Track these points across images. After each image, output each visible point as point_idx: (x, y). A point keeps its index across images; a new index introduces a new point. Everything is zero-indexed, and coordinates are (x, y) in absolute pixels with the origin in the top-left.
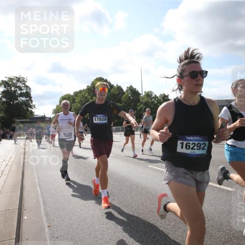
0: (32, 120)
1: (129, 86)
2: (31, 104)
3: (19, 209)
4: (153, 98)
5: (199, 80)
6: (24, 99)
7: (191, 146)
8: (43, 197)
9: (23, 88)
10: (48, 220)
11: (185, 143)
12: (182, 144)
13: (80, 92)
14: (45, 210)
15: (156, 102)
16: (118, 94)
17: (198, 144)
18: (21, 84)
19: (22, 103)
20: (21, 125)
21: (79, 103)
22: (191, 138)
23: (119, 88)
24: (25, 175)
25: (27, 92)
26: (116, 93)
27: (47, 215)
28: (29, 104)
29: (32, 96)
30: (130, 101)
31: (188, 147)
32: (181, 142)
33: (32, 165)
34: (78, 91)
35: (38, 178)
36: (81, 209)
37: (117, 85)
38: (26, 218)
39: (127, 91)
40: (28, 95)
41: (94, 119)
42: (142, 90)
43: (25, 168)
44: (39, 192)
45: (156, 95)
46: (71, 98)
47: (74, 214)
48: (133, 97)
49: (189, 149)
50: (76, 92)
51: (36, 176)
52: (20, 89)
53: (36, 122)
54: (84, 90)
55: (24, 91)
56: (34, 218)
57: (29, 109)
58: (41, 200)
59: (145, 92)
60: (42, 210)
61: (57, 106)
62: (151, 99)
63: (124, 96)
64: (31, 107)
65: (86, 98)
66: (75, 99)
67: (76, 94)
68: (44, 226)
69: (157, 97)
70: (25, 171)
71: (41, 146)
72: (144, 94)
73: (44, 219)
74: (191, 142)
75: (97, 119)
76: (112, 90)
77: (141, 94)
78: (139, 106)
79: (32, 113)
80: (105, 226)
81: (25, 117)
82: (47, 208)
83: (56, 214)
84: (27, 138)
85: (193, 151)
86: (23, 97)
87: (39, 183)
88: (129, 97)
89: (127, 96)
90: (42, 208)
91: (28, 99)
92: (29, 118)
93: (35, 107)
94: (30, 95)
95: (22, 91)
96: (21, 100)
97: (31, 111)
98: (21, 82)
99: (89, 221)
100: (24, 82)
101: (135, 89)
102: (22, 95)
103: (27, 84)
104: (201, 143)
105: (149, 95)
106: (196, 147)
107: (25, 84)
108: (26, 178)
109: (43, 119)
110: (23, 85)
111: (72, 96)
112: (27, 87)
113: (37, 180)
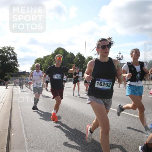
0: (17, 74)
1: (78, 53)
2: (17, 64)
5: (106, 50)
6: (12, 60)
7: (103, 84)
8: (24, 122)
9: (12, 54)
10: (27, 136)
11: (99, 82)
12: (98, 83)
13: (48, 56)
14: (25, 130)
16: (71, 58)
17: (106, 83)
18: (10, 52)
19: (11, 63)
21: (47, 63)
22: (103, 80)
23: (72, 54)
24: (13, 108)
25: (14, 56)
26: (70, 57)
27: (26, 133)
28: (15, 64)
29: (17, 59)
30: (79, 62)
31: (101, 85)
32: (98, 81)
34: (46, 56)
35: (21, 110)
36: (47, 130)
37: (71, 53)
38: (13, 135)
39: (77, 56)
41: (54, 77)
43: (13, 104)
44: (22, 119)
46: (42, 60)
48: (80, 60)
49: (101, 86)
50: (45, 56)
51: (19, 109)
52: (10, 54)
53: (20, 75)
54: (50, 56)
55: (13, 56)
56: (18, 135)
57: (16, 67)
58: (23, 124)
59: (88, 57)
60: (23, 130)
61: (33, 65)
63: (75, 59)
64: (17, 66)
65: (51, 60)
66: (44, 61)
67: (45, 58)
68: (25, 140)
70: (13, 106)
71: (23, 90)
73: (25, 135)
74: (103, 82)
76: (68, 56)
77: (85, 58)
78: (84, 65)
79: (17, 69)
80: (62, 140)
81: (13, 72)
82: (26, 128)
83: (32, 132)
85: (103, 87)
86: (11, 60)
87: (21, 113)
89: (77, 59)
90: (23, 128)
91: (15, 60)
92: (15, 73)
93: (19, 66)
94: (16, 58)
95: (11, 56)
97: (17, 68)
98: (10, 50)
101: (82, 55)
102: (11, 58)
103: (14, 51)
104: (108, 83)
105: (90, 58)
106: (105, 85)
107: (13, 51)
109: (24, 73)
110: (12, 52)
111: (43, 59)
112: (14, 53)
113: (20, 111)
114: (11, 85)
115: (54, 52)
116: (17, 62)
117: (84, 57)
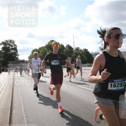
1: (67, 45)
2: (17, 54)
3: (11, 107)
4: (80, 51)
6: (13, 51)
8: (23, 101)
9: (13, 46)
10: (26, 113)
13: (42, 47)
14: (24, 108)
15: (81, 53)
16: (62, 49)
18: (12, 44)
19: (12, 53)
20: (12, 65)
21: (41, 53)
23: (62, 46)
24: (14, 90)
25: (15, 48)
27: (25, 111)
29: (17, 50)
30: (68, 52)
33: (18, 85)
34: (41, 47)
37: (61, 44)
38: (14, 112)
39: (66, 47)
40: (15, 49)
41: (52, 63)
42: (74, 46)
43: (14, 87)
44: (21, 99)
45: (81, 49)
47: (39, 111)
48: (69, 50)
51: (20, 91)
52: (12, 46)
53: (19, 63)
54: (44, 47)
55: (14, 47)
56: (18, 112)
57: (16, 56)
58: (22, 103)
59: (76, 48)
60: (23, 108)
61: (31, 55)
62: (79, 51)
63: (65, 50)
64: (17, 55)
65: (45, 51)
66: (39, 51)
67: (40, 49)
68: (24, 116)
69: (82, 50)
70: (14, 88)
71: (22, 75)
72: (75, 49)
73: (24, 113)
75: (53, 63)
78: (72, 55)
79: (17, 58)
80: (55, 117)
81: (14, 61)
82: (25, 107)
83: (30, 110)
84: (15, 71)
86: (13, 50)
87: (21, 94)
88: (67, 50)
89: (66, 49)
90: (23, 107)
91: (16, 51)
92: (16, 61)
93: (19, 55)
94: (17, 49)
95: (13, 47)
96: (12, 51)
97: (17, 57)
98: (12, 42)
99: (46, 114)
100: (13, 42)
101: (71, 46)
102: (12, 49)
103: (15, 44)
105: (77, 49)
108: (14, 92)
109: (23, 61)
110: (13, 44)
111: (38, 50)
112: (15, 45)
113: (20, 92)
114: (12, 71)
115: (47, 44)
116: (17, 52)
117: (72, 48)
